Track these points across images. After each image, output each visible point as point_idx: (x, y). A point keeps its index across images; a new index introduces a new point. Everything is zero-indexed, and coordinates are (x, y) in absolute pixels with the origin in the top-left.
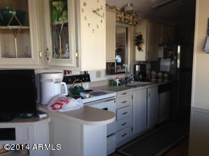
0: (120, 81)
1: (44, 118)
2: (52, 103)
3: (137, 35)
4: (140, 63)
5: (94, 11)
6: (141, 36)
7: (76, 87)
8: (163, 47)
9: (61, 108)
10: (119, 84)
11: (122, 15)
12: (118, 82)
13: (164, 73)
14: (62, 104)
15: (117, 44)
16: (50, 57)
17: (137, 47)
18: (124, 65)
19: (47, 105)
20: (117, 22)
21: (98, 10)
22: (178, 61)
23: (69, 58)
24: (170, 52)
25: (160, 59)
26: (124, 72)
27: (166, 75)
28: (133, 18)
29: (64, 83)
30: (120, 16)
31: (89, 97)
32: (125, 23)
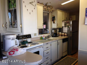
0: (45, 37)
1: (6, 59)
2: (10, 50)
3: (52, 16)
4: (54, 29)
5: (30, 3)
6: (54, 17)
7: (24, 41)
8: (64, 22)
9: (14, 54)
10: (45, 39)
11: (46, 7)
12: (44, 38)
13: (65, 33)
14: (14, 52)
15: (44, 20)
16: (8, 27)
17: (53, 22)
18: (47, 30)
19: (7, 51)
20: (43, 10)
21: (33, 2)
22: (71, 28)
23: (17, 27)
24: (67, 24)
25: (63, 27)
26: (47, 33)
27: (66, 34)
28: (51, 9)
29: (17, 40)
30: (45, 8)
31: (30, 46)
32: (47, 11)
